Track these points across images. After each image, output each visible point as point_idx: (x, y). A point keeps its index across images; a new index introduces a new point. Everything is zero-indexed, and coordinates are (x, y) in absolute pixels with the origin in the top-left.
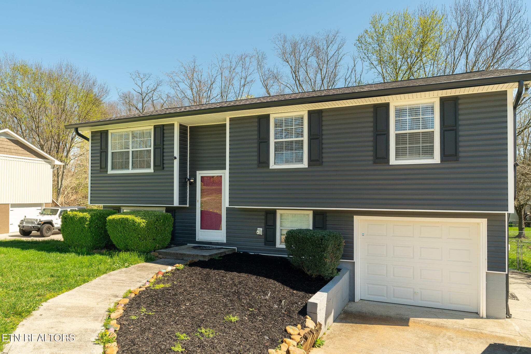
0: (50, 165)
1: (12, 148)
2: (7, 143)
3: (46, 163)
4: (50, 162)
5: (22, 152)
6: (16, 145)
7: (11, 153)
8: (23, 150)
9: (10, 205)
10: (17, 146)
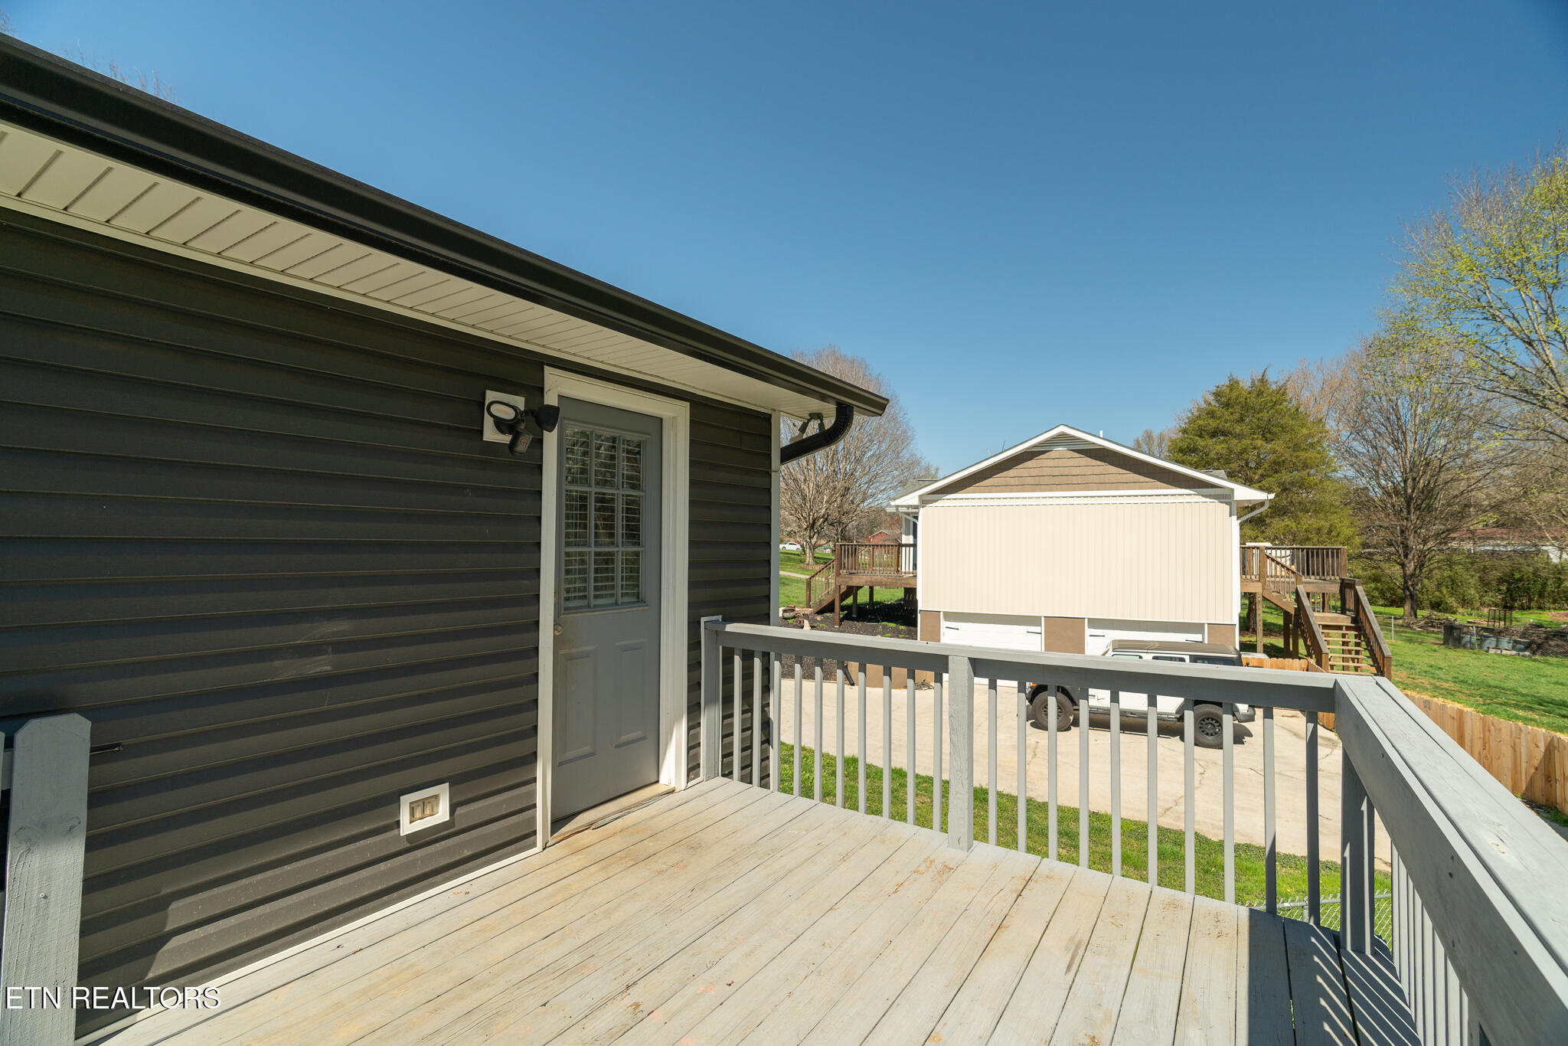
0: (1226, 503)
1: (1089, 471)
2: (1072, 462)
3: (1208, 500)
4: (1226, 497)
5: (1120, 478)
6: (1099, 463)
7: (1086, 485)
8: (1124, 471)
9: (1086, 620)
10: (1103, 464)
